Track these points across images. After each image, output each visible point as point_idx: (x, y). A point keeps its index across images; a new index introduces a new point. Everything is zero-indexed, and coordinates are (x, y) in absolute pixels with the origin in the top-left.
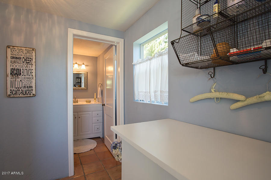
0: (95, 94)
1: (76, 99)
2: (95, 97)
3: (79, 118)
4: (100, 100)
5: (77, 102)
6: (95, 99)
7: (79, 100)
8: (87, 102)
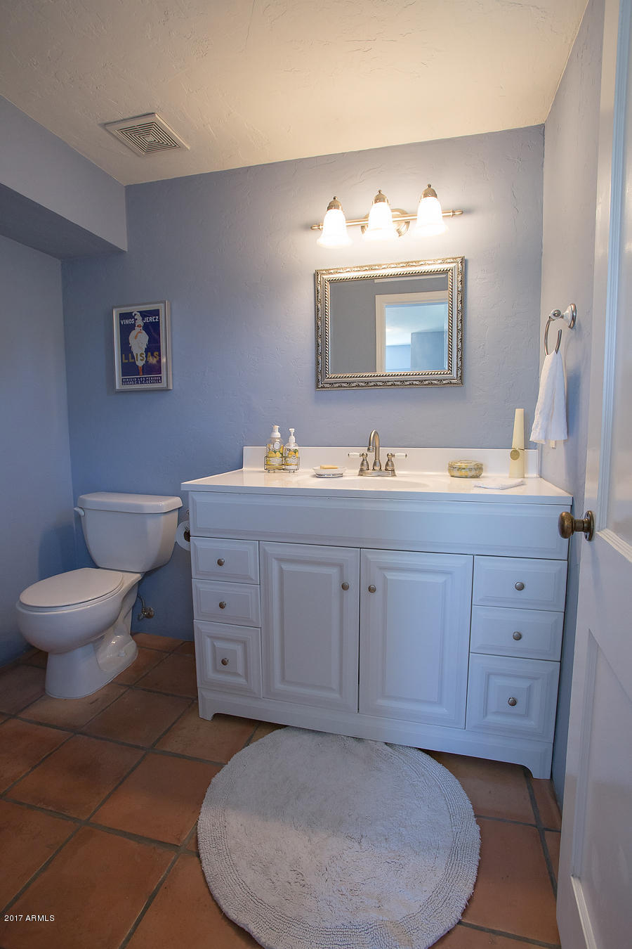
0: (519, 413)
1: (384, 452)
2: (517, 441)
3: (372, 590)
4: (557, 460)
5: (390, 469)
6: (515, 455)
7: (399, 453)
8: (455, 470)
